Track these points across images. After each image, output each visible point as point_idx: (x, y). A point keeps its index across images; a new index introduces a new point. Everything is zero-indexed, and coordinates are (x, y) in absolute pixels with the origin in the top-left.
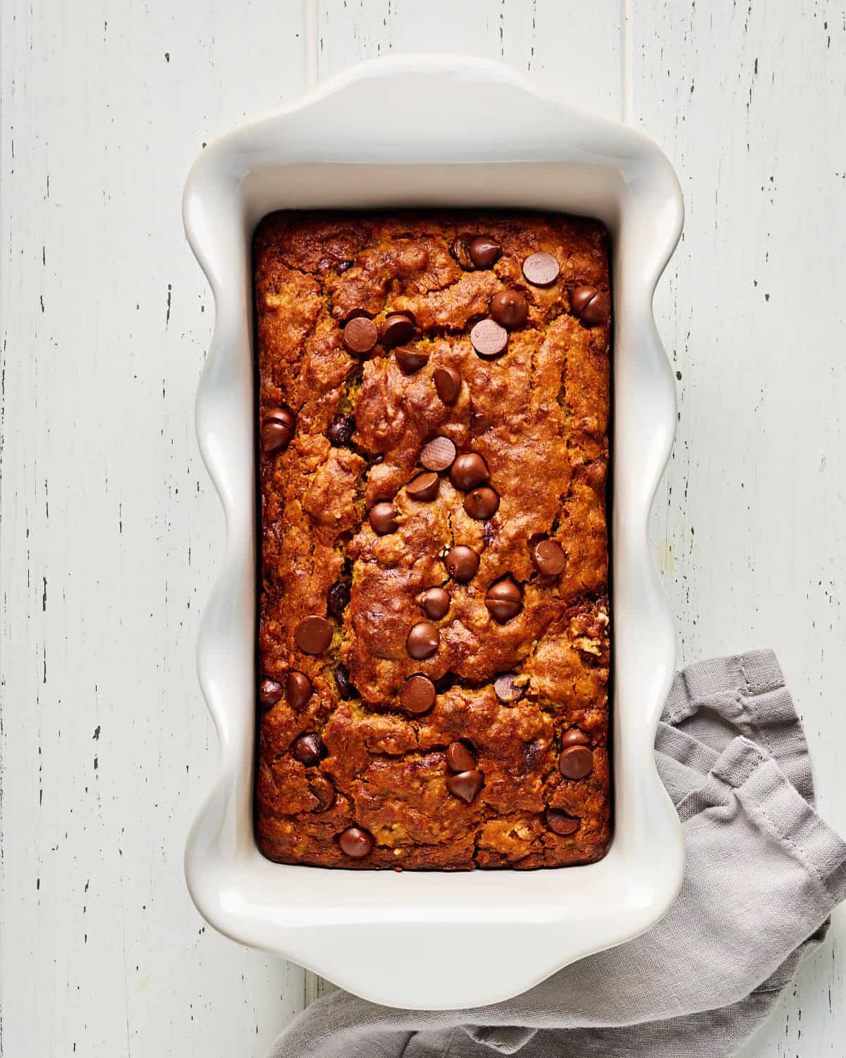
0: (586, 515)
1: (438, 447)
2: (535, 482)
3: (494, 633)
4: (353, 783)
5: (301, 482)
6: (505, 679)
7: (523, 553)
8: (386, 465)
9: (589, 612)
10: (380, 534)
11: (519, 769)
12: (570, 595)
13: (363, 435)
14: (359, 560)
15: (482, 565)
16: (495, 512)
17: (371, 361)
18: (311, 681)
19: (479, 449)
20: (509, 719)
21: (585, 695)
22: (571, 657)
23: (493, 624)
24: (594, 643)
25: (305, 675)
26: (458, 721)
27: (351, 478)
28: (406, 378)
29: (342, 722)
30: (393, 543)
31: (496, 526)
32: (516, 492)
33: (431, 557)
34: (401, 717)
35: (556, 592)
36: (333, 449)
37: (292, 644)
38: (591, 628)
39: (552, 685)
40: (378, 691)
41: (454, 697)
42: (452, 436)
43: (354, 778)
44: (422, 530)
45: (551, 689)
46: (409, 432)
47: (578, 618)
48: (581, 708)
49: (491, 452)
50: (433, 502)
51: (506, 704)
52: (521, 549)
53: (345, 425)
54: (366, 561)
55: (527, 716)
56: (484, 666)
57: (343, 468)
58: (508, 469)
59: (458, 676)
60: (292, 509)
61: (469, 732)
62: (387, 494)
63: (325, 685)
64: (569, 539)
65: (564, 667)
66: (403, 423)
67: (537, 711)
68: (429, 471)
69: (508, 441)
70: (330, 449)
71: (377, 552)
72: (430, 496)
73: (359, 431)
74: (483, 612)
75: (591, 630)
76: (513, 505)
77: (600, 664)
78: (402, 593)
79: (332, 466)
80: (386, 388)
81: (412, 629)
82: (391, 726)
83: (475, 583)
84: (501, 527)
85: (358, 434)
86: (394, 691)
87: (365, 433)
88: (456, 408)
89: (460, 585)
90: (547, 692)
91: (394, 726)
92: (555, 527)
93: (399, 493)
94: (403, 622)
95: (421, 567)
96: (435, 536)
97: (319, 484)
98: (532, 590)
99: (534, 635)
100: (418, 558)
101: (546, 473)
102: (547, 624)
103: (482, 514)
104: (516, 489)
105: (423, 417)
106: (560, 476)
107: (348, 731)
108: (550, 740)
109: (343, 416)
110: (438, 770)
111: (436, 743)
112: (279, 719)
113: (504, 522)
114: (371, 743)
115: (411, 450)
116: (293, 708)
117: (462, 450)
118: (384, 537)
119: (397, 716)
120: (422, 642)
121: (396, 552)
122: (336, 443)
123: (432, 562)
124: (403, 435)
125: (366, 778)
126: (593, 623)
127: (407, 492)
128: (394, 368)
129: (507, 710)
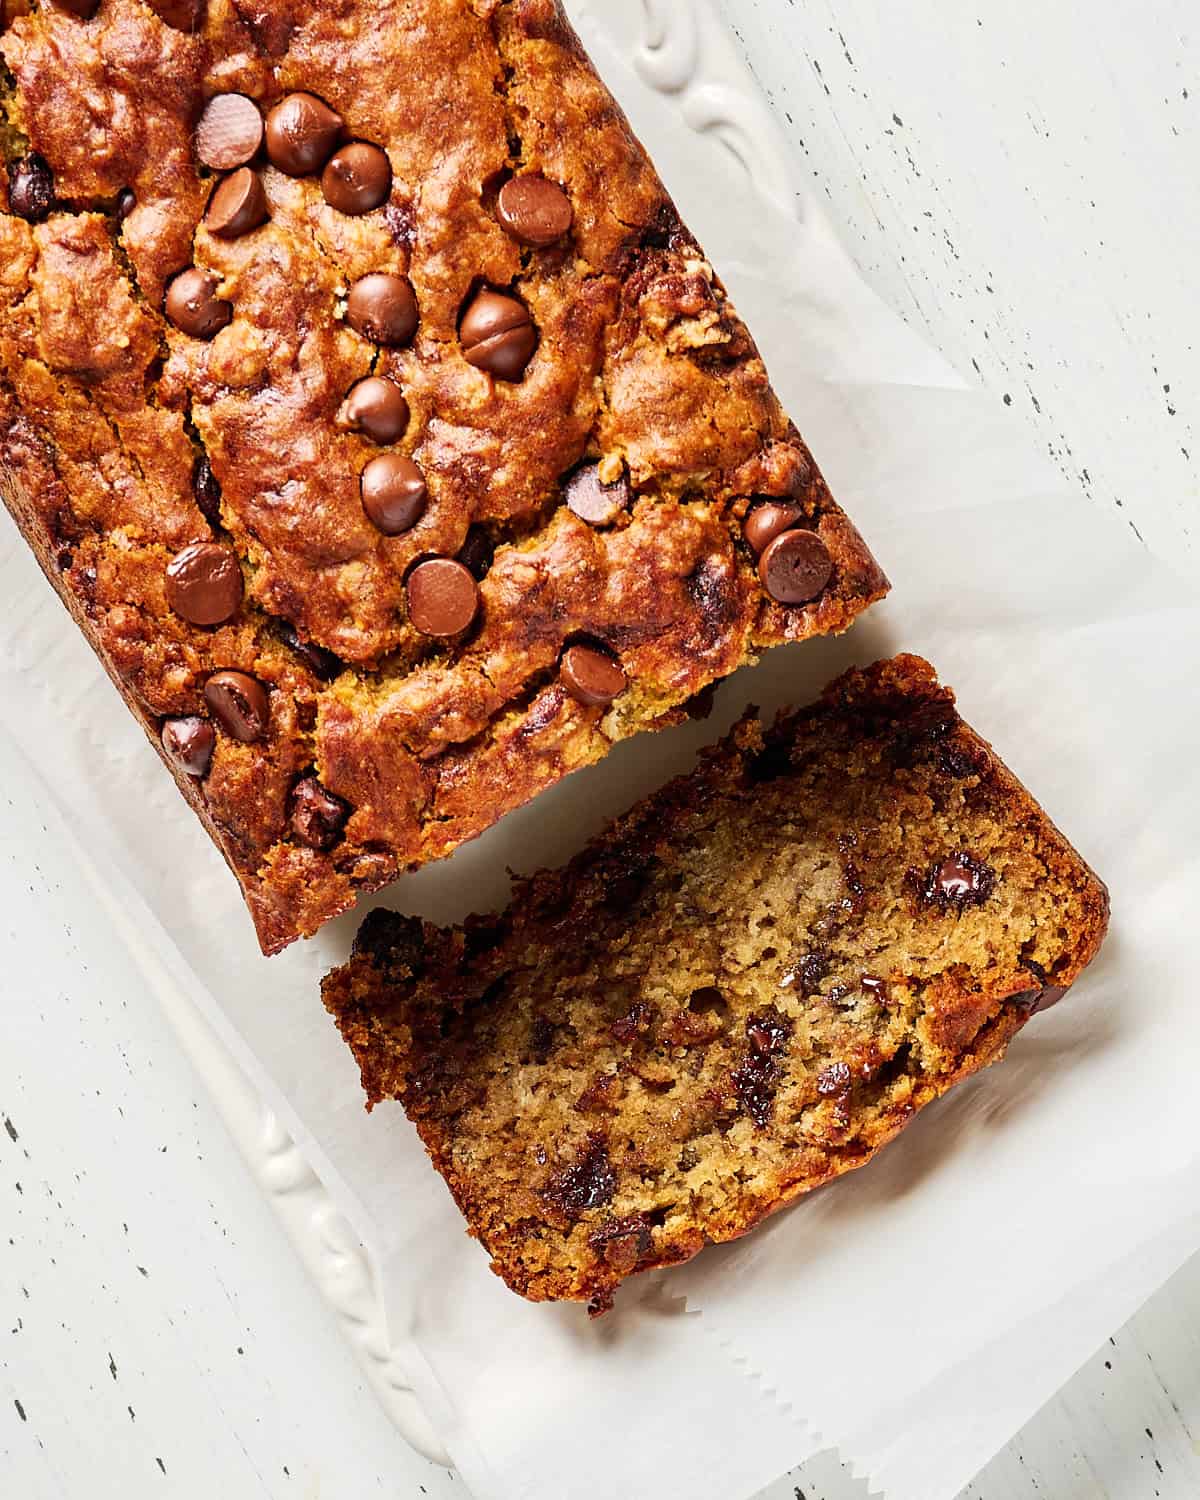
0: (560, 94)
1: (220, 118)
2: (432, 85)
3: (513, 406)
4: (424, 834)
5: (16, 322)
6: (581, 483)
7: (484, 227)
8: (145, 205)
9: (665, 270)
10: (207, 336)
11: (703, 633)
12: (612, 258)
13: (71, 175)
14: (196, 407)
15: (422, 292)
16: (391, 180)
17: (9, 33)
18: (251, 674)
19: (296, 85)
20: (632, 551)
21: (743, 428)
22: (678, 373)
23: (501, 389)
24: (706, 322)
25: (234, 669)
26: (541, 609)
27: (105, 260)
28: (90, 27)
29: (342, 733)
30: (239, 341)
31: (406, 206)
32: (409, 123)
33: (323, 330)
34: (442, 662)
35: (582, 266)
36: (36, 228)
37: (176, 627)
38: (685, 297)
39: (670, 444)
40: (364, 631)
41: (507, 571)
42: (234, 86)
43: (422, 824)
44: (277, 286)
45: (671, 452)
46: (151, 122)
47: (650, 293)
48: (749, 456)
49: (322, 74)
50: (269, 225)
51: (610, 526)
52: (474, 221)
53: (33, 172)
54: (208, 402)
55: (663, 527)
56: (530, 477)
57: (78, 251)
58: (368, 87)
59: (492, 523)
60: (31, 381)
61: (576, 617)
62: (178, 257)
63: (281, 665)
64: (551, 154)
65: (672, 398)
66: (131, 110)
67: (676, 509)
68: (227, 173)
69: (340, 36)
70: (32, 232)
71: (219, 373)
72: (257, 216)
73: (62, 173)
74: (471, 376)
75: (687, 301)
76: (416, 147)
77: (739, 357)
78: (307, 424)
79: (56, 261)
80: (65, 65)
81: (361, 481)
82: (436, 691)
83: (428, 332)
84: (416, 202)
85: (62, 180)
86: (394, 616)
87: (74, 170)
88: (211, 30)
89: (401, 352)
90: (667, 460)
91: (441, 689)
92: (515, 147)
93: (196, 243)
94: (337, 477)
95: (313, 357)
96: (307, 284)
97: (54, 306)
98: (536, 289)
99: (587, 369)
100: (301, 344)
101: (442, 58)
102: (600, 336)
103: (368, 199)
104: (404, 116)
105: (161, 80)
106: (472, 49)
107: (363, 745)
108: (730, 549)
109: (20, 159)
110: (568, 721)
111: (528, 672)
112: (237, 777)
113: (417, 190)
114: (416, 743)
115: (175, 153)
116: (250, 743)
117: (267, 101)
118: (218, 337)
119: (434, 665)
120: (394, 496)
121: (252, 354)
122: (36, 216)
123: (328, 337)
124: (144, 133)
125: (443, 812)
126: (684, 287)
127: (211, 232)
128: (57, 21)
129: (620, 536)
